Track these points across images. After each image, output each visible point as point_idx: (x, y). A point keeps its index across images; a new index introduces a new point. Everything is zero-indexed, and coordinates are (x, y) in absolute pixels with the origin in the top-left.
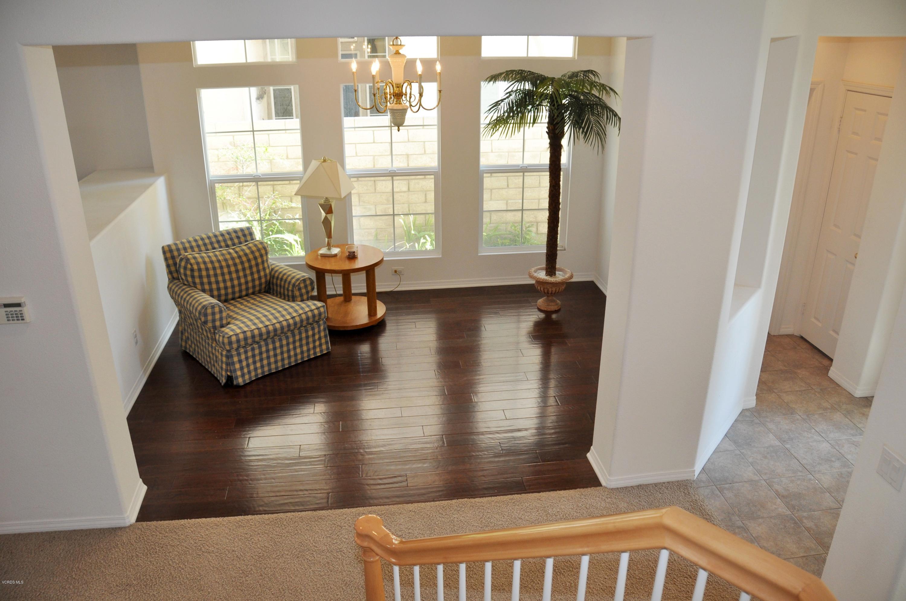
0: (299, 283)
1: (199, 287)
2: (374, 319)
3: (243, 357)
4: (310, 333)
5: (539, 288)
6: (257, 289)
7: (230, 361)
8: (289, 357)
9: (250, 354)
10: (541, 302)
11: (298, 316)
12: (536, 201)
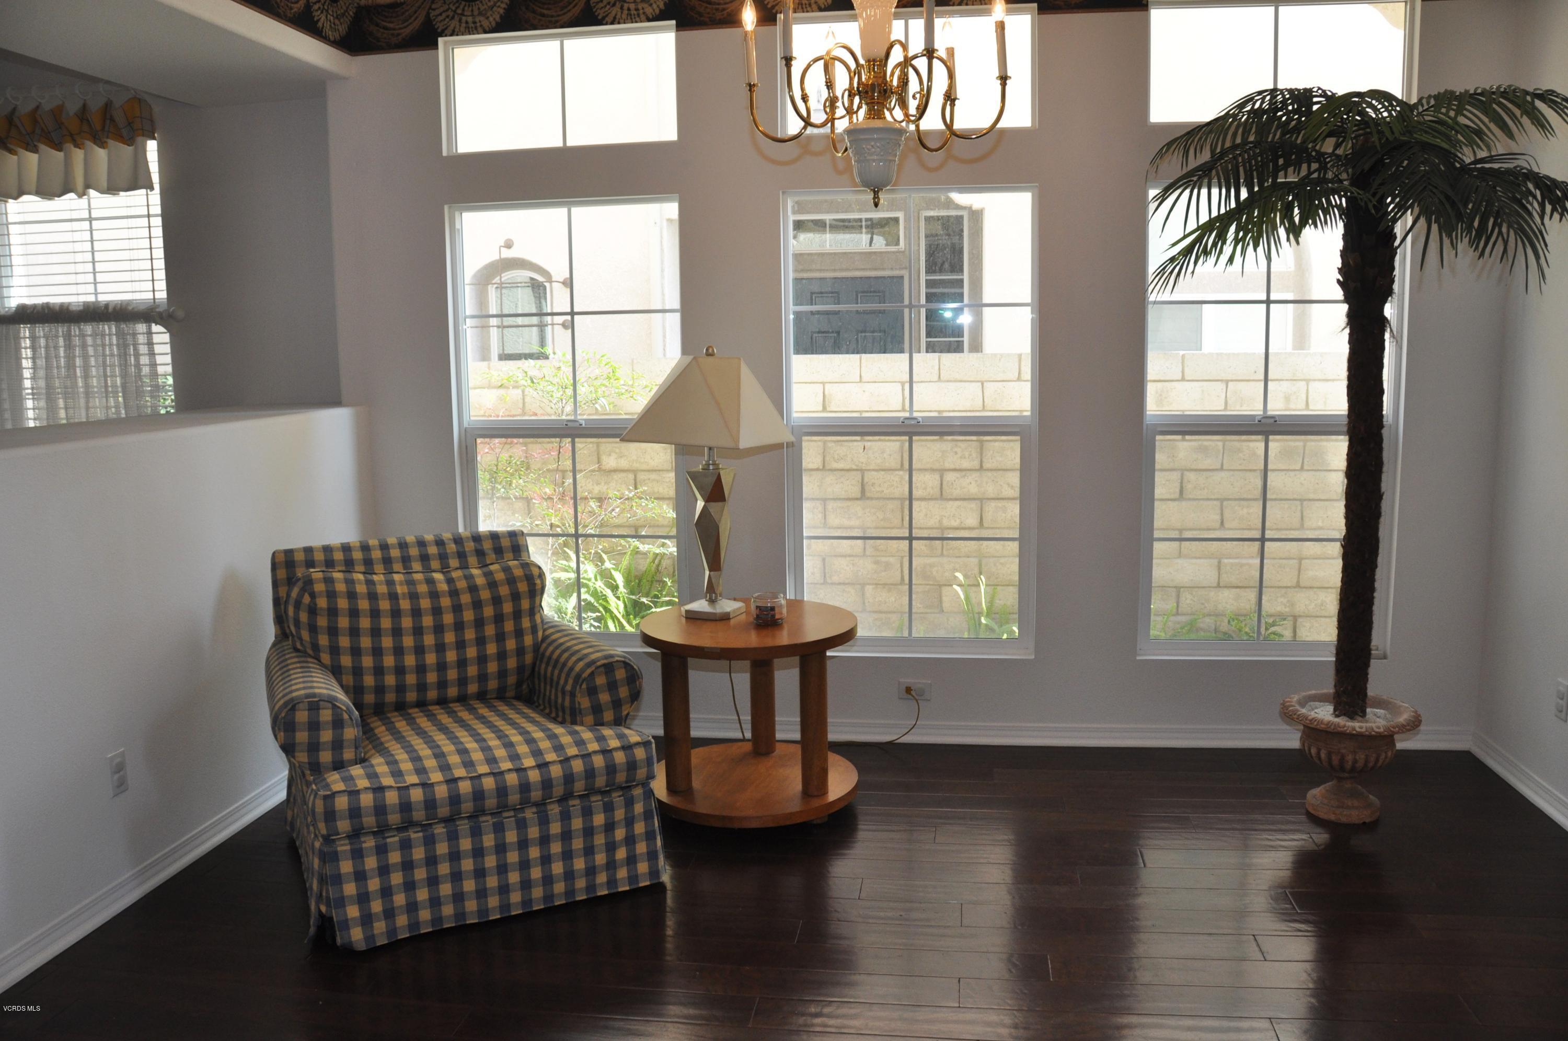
0: (592, 673)
1: (326, 658)
2: (816, 803)
3: (371, 863)
4: (599, 819)
5: (1313, 751)
6: (493, 684)
7: (328, 870)
8: (526, 885)
9: (395, 857)
10: (1316, 795)
11: (561, 762)
12: (1294, 563)
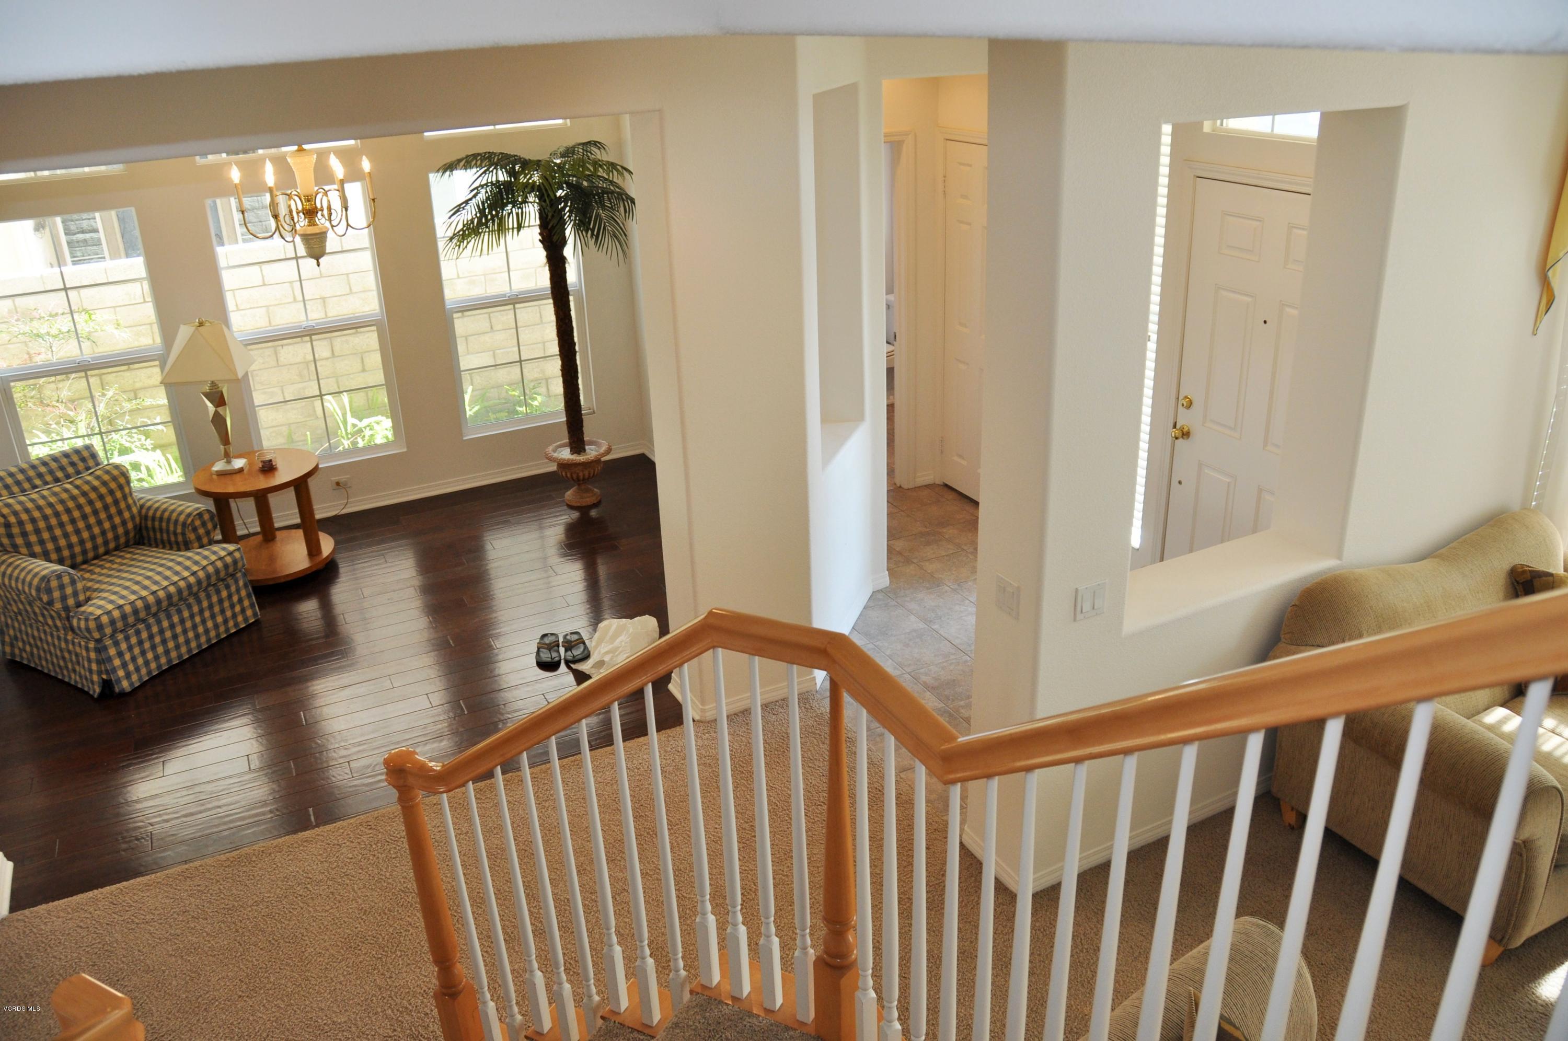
0: (193, 521)
1: (24, 550)
2: (319, 559)
3: (124, 646)
4: (224, 594)
5: (564, 474)
6: (122, 540)
7: (104, 656)
8: (197, 636)
9: (134, 640)
10: (569, 494)
11: (202, 570)
12: (540, 346)
